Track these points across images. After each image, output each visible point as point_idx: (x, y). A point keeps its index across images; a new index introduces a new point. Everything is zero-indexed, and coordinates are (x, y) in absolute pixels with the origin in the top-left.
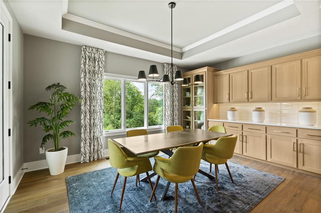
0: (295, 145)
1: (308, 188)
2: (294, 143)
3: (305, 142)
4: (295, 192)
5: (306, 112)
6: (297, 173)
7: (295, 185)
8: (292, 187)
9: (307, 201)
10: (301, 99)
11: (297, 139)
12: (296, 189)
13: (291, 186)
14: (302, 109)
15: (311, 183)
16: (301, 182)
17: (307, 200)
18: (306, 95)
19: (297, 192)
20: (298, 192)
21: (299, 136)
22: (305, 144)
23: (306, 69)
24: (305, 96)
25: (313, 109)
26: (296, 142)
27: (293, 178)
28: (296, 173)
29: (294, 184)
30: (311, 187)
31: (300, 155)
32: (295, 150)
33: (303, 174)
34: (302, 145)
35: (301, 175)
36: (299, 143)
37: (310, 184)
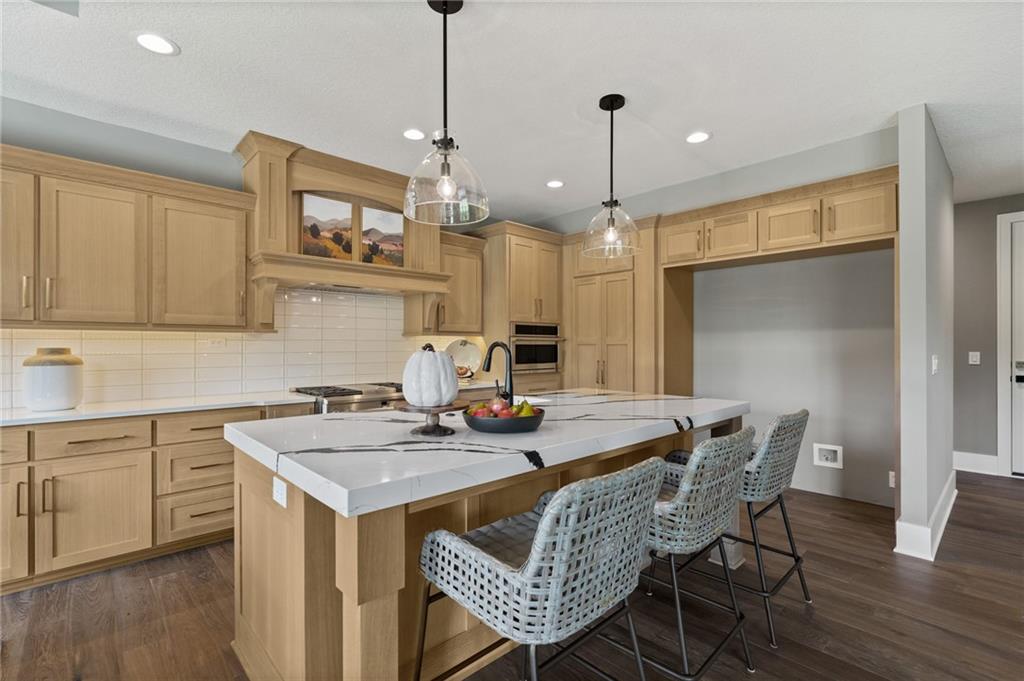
0: (25, 489)
1: (97, 623)
2: (19, 485)
3: (59, 469)
4: (69, 666)
5: (53, 363)
6: (28, 594)
7: (51, 641)
8: (45, 654)
9: (120, 666)
10: (35, 319)
11: (29, 468)
12: (66, 653)
13: (41, 654)
14: (34, 353)
15: (92, 604)
16: (63, 617)
17: (119, 661)
18: (54, 304)
19: (74, 659)
20: (78, 658)
21: (38, 455)
22: (60, 478)
23: (54, 213)
24: (51, 307)
25: (73, 353)
26: (26, 480)
27: (27, 620)
28: (25, 598)
29: (47, 642)
30: (102, 614)
31: (43, 523)
32: (24, 509)
33: (52, 585)
34: (49, 485)
35: (48, 595)
36: (38, 480)
37: (92, 607)
